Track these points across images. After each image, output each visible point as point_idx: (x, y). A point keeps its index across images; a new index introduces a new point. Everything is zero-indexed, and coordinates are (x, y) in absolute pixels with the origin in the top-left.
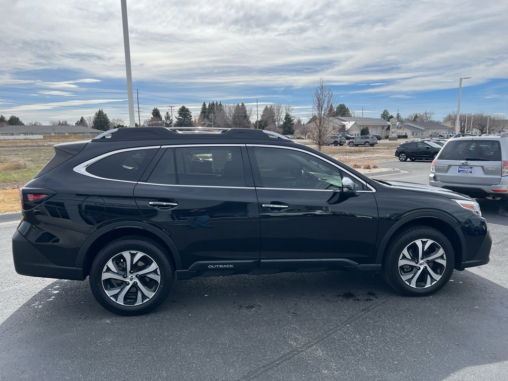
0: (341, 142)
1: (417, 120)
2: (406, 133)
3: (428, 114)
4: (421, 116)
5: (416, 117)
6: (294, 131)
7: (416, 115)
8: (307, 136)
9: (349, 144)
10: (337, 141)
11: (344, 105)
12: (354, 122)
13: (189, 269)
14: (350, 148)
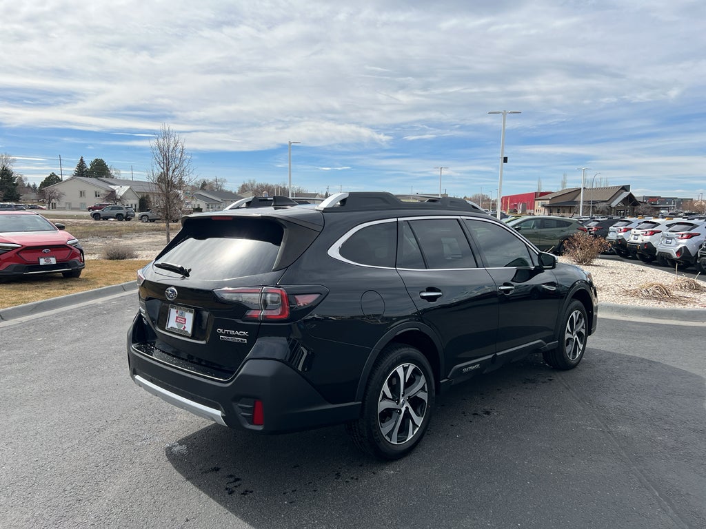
0: (128, 215)
1: (205, 188)
2: (199, 205)
3: (219, 181)
4: (210, 183)
5: (204, 184)
6: (19, 195)
7: (204, 182)
8: (51, 204)
9: (141, 218)
10: (121, 214)
11: (102, 161)
12: (129, 187)
13: (449, 377)
14: (144, 224)
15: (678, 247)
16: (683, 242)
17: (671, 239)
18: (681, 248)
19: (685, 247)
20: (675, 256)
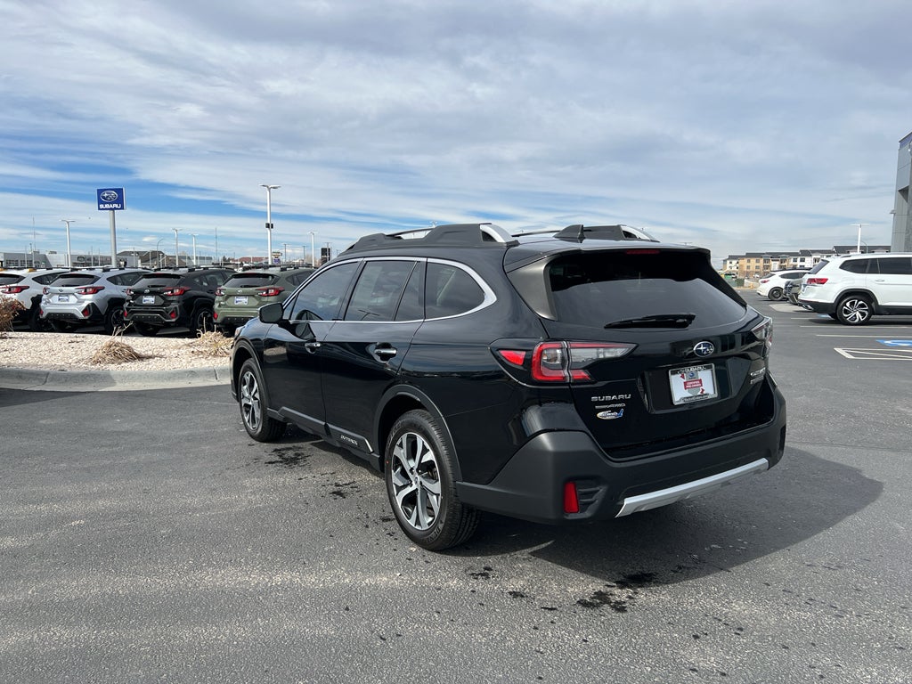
15: (85, 305)
16: (89, 299)
17: (67, 294)
18: (88, 306)
19: (93, 304)
20: (81, 316)
